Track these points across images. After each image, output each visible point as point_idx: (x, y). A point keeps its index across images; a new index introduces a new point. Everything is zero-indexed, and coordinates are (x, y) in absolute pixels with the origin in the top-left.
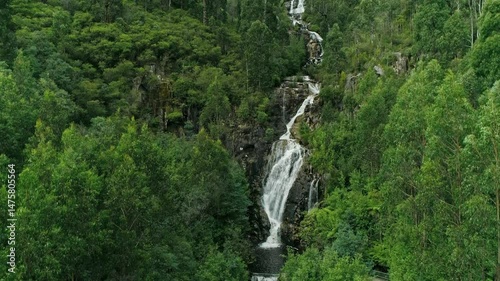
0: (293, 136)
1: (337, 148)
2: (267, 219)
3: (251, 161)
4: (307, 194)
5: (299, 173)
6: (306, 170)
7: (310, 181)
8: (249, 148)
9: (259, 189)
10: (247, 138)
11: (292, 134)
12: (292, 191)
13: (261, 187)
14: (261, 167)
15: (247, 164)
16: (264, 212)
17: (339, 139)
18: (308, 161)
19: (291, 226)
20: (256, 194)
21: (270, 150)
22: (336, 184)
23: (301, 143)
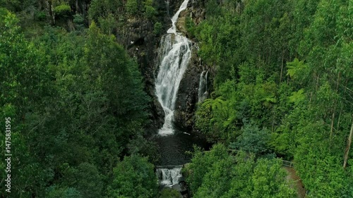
0: (179, 30)
1: (224, 41)
2: (161, 108)
3: (142, 54)
4: (197, 85)
5: (189, 66)
6: (195, 63)
7: (200, 72)
8: (140, 42)
9: (151, 80)
10: (137, 32)
11: (177, 28)
12: (182, 82)
13: (152, 77)
14: (151, 59)
15: (139, 57)
16: (157, 101)
17: (226, 32)
18: (196, 54)
19: (183, 113)
20: (149, 85)
21: (159, 43)
22: (225, 76)
23: (187, 37)
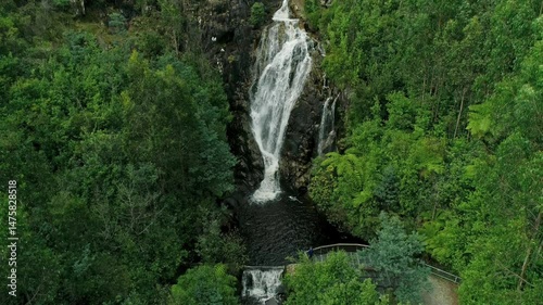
0: (293, 14)
1: (366, 46)
2: (260, 154)
3: (231, 58)
4: (318, 120)
5: (306, 86)
6: (317, 82)
7: (323, 100)
8: (227, 38)
9: (244, 104)
10: (222, 21)
11: (292, 9)
12: (294, 113)
13: (247, 99)
14: (246, 67)
15: (225, 64)
16: (254, 142)
17: (371, 30)
18: (319, 65)
19: (294, 164)
20: (241, 112)
21: (258, 40)
23: (306, 28)
